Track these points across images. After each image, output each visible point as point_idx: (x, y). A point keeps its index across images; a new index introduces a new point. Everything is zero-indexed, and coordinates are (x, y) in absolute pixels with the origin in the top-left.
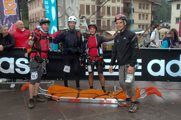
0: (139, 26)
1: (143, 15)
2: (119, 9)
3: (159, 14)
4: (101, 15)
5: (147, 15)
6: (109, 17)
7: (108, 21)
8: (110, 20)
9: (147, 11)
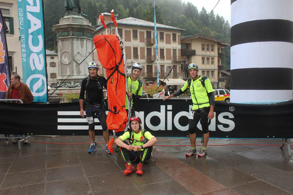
0: (203, 72)
1: (208, 59)
2: (176, 52)
4: (153, 59)
5: (213, 58)
6: (162, 62)
8: (164, 65)
9: (212, 54)
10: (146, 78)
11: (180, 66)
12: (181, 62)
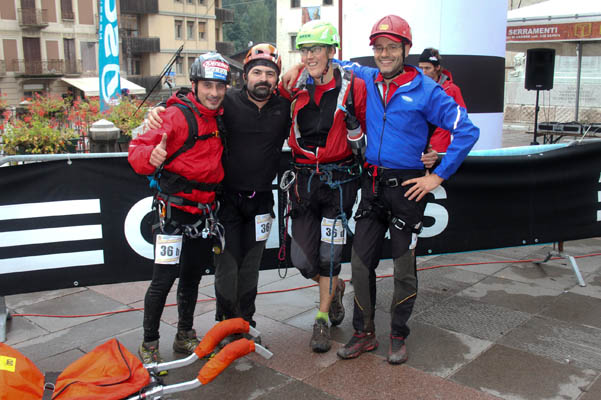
3: (244, 21)
5: (204, 23)
6: (69, 30)
7: (69, 42)
8: (73, 40)
9: (201, 10)
10: (23, 76)
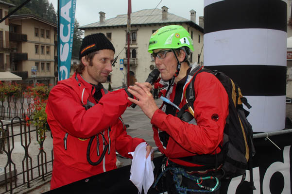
0: (37, 64)
1: (43, 47)
2: (2, 35)
5: (49, 47)
9: (47, 41)
11: (9, 54)
12: (9, 49)
